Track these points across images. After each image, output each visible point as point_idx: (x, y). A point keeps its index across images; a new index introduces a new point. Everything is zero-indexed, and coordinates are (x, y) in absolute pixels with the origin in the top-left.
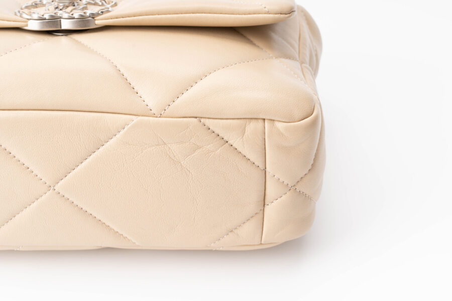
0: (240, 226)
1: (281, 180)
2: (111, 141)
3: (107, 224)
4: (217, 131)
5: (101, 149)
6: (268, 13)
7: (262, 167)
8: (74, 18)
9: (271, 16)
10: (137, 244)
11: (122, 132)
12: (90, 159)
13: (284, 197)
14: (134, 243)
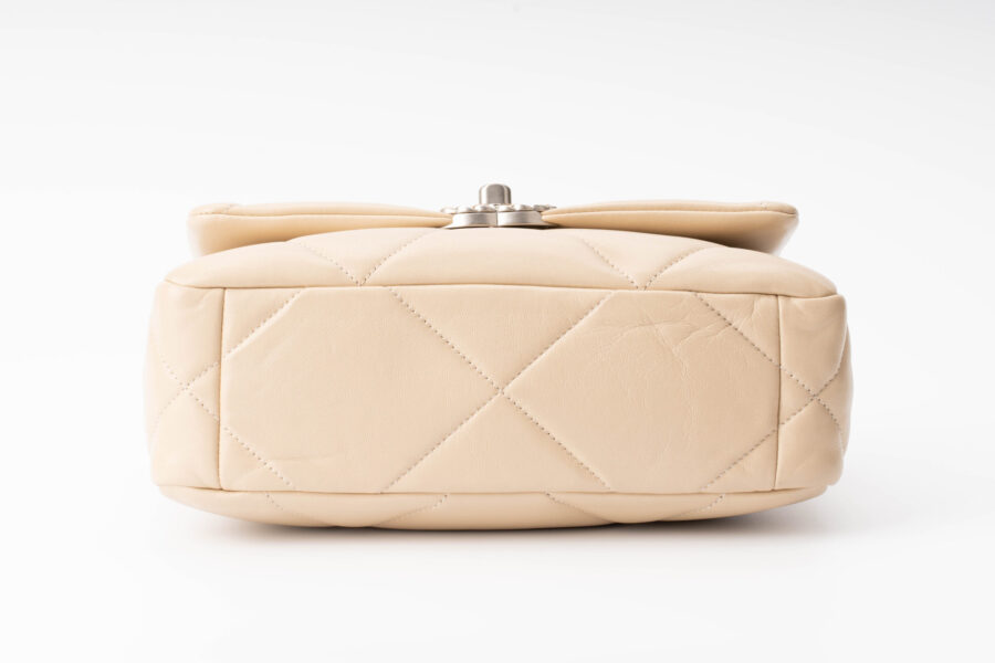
0: (746, 454)
1: (801, 382)
2: (582, 323)
3: (570, 450)
4: (717, 309)
5: (569, 333)
6: (766, 209)
7: (775, 361)
8: (514, 211)
9: (770, 212)
10: (607, 485)
11: (596, 309)
12: (552, 348)
13: (805, 410)
14: (604, 484)
